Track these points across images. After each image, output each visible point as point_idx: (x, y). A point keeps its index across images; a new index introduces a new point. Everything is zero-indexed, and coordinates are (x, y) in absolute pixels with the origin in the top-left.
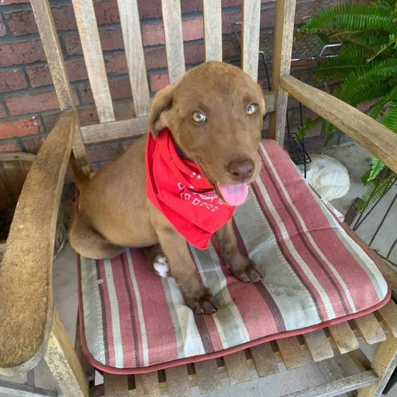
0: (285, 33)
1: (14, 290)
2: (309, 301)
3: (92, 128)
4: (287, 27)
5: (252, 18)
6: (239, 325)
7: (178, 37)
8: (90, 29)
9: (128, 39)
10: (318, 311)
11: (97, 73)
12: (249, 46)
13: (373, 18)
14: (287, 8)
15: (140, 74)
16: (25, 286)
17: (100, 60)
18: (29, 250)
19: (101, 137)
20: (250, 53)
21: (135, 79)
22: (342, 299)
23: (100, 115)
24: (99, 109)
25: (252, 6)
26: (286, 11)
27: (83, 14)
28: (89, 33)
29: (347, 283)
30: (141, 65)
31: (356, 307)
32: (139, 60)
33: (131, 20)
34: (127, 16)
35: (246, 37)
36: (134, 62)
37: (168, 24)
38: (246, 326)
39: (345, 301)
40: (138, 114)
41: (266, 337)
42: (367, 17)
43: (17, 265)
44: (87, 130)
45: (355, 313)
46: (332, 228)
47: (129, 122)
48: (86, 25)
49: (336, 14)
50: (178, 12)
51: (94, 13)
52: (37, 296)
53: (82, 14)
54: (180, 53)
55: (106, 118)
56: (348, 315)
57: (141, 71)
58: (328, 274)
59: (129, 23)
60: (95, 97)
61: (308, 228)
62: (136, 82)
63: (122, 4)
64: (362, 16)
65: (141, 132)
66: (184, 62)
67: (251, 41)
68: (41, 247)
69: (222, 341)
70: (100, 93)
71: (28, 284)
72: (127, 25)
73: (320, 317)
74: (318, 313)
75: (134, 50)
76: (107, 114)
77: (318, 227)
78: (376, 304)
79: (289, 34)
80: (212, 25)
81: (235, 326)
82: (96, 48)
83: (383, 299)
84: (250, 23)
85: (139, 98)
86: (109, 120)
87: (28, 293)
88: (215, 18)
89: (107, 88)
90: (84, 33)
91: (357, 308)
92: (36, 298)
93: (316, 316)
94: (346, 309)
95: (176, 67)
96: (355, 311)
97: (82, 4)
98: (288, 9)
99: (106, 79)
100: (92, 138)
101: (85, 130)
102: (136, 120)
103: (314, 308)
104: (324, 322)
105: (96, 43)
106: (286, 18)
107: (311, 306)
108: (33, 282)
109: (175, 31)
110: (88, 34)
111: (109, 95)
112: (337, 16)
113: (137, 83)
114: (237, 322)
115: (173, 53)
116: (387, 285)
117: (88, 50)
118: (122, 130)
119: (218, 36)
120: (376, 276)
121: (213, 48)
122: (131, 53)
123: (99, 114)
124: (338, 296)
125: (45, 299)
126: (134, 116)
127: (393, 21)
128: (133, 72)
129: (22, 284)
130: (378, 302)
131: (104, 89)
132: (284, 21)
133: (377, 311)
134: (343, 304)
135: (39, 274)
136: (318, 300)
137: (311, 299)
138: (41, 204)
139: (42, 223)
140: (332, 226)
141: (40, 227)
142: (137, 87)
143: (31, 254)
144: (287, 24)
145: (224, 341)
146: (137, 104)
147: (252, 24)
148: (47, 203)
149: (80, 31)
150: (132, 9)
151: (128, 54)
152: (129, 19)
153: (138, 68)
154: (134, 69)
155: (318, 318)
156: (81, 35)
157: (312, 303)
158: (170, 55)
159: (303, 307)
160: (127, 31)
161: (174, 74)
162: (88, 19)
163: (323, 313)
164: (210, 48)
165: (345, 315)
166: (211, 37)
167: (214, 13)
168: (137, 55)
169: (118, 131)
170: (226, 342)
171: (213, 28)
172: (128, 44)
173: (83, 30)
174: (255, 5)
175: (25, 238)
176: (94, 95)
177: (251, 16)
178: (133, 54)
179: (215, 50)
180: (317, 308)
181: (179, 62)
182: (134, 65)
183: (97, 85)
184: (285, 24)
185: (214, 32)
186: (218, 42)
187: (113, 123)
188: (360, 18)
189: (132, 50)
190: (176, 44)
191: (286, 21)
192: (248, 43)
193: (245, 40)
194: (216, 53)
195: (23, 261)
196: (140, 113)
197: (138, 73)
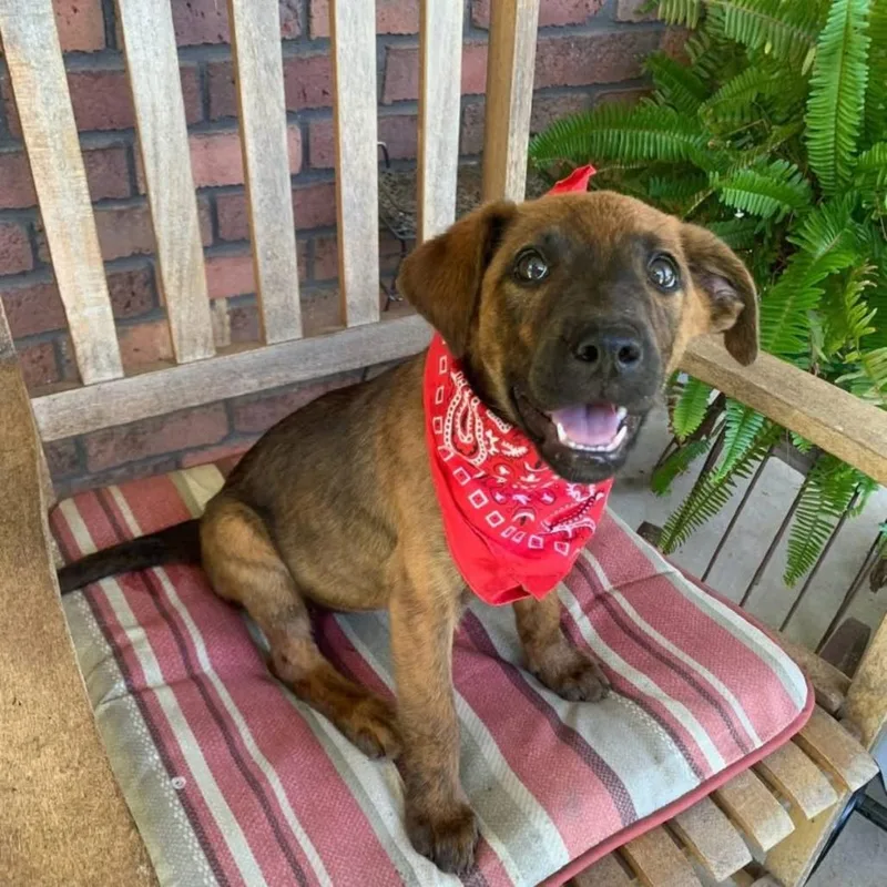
0: (511, 157)
1: (36, 865)
2: (665, 742)
3: (64, 398)
4: (516, 144)
5: (443, 122)
6: (541, 832)
7: (277, 162)
8: (57, 136)
9: (156, 165)
10: (688, 759)
11: (77, 254)
12: (436, 186)
13: (669, 139)
14: (515, 100)
15: (187, 255)
16: (65, 843)
17: (83, 220)
18: (36, 739)
19: (86, 423)
20: (437, 201)
21: (176, 266)
22: (730, 724)
23: (85, 364)
24: (82, 348)
25: (443, 92)
26: (515, 107)
27: (39, 93)
28: (55, 147)
29: (730, 686)
30: (191, 232)
31: (758, 735)
32: (186, 219)
33: (164, 117)
34: (153, 106)
35: (430, 165)
36: (171, 224)
37: (255, 130)
38: (558, 828)
39: (736, 725)
40: (181, 356)
41: (602, 844)
42: (658, 137)
43: (14, 790)
44: (50, 406)
45: (761, 748)
46: (660, 575)
47: (159, 377)
48: (45, 124)
49: (593, 128)
50: (279, 102)
51: (67, 94)
52: (114, 865)
53: (34, 96)
54: (283, 202)
55: (98, 370)
56: (747, 757)
57: (189, 247)
58: (685, 674)
59: (159, 124)
60: (72, 317)
61: (612, 582)
62: (177, 275)
63: (142, 74)
64: (647, 133)
65: (191, 401)
66: (292, 223)
67: (439, 175)
68: (71, 724)
69: (513, 879)
70: (84, 306)
71: (74, 838)
72: (154, 127)
73: (696, 772)
74: (690, 764)
75: (171, 193)
76: (103, 361)
77: (632, 576)
78: (794, 718)
79: (519, 158)
80: (357, 135)
81: (534, 836)
82: (75, 186)
83: (804, 706)
84: (438, 133)
85: (183, 317)
86: (109, 376)
87: (83, 862)
88: (362, 120)
89: (104, 293)
90: (39, 146)
91: (761, 735)
92: (114, 871)
93: (688, 772)
94: (740, 744)
95: (274, 237)
96: (758, 744)
97: (33, 68)
98: (518, 102)
99: (99, 268)
100: (64, 426)
101: (44, 405)
102: (177, 371)
103: (679, 756)
104: (706, 781)
105: (71, 174)
106: (513, 123)
107: (672, 752)
108: (84, 828)
109: (271, 149)
110: (52, 150)
111: (109, 310)
112: (594, 131)
113: (181, 279)
114: (536, 824)
115: (267, 201)
116: (802, 676)
117: (52, 191)
118: (141, 399)
119: (370, 163)
120: (779, 661)
121: (359, 191)
122: (164, 201)
123: (81, 361)
124: (719, 717)
125: (143, 868)
126: (172, 361)
127: (709, 144)
128: (171, 250)
129: (55, 840)
130: (797, 714)
131: (94, 295)
132: (510, 129)
133: (798, 735)
134: (734, 733)
135: (95, 802)
136: (681, 734)
137: (667, 737)
138: (20, 608)
139: (44, 658)
140: (660, 570)
141: (45, 670)
142: (180, 288)
143: (49, 750)
144: (516, 136)
145: (518, 878)
146: (180, 330)
147: (441, 135)
148: (39, 603)
149: (29, 140)
150: (167, 87)
151: (158, 204)
152: (158, 114)
153: (182, 239)
154: (171, 243)
155: (693, 774)
156: (32, 151)
157: (673, 747)
158: (260, 205)
159: (656, 758)
160: (155, 143)
161: (269, 253)
162: (52, 110)
163: (698, 763)
164: (351, 189)
165: (743, 755)
166: (355, 163)
167: (360, 107)
168: (181, 207)
169: (130, 404)
170: (521, 879)
171: (359, 143)
172: (157, 178)
173: (37, 137)
174: (448, 90)
175: (10, 706)
176: (68, 312)
177: (440, 118)
178: (170, 202)
179: (363, 194)
180: (685, 755)
181: (282, 224)
182: (172, 233)
183: (77, 287)
184: (512, 135)
185: (361, 152)
186: (369, 175)
187: (117, 382)
188: (643, 136)
189: (168, 195)
190: (274, 180)
191: (514, 130)
192: (434, 180)
193: (427, 172)
194: (365, 204)
195: (30, 774)
196: (187, 354)
197: (182, 253)
